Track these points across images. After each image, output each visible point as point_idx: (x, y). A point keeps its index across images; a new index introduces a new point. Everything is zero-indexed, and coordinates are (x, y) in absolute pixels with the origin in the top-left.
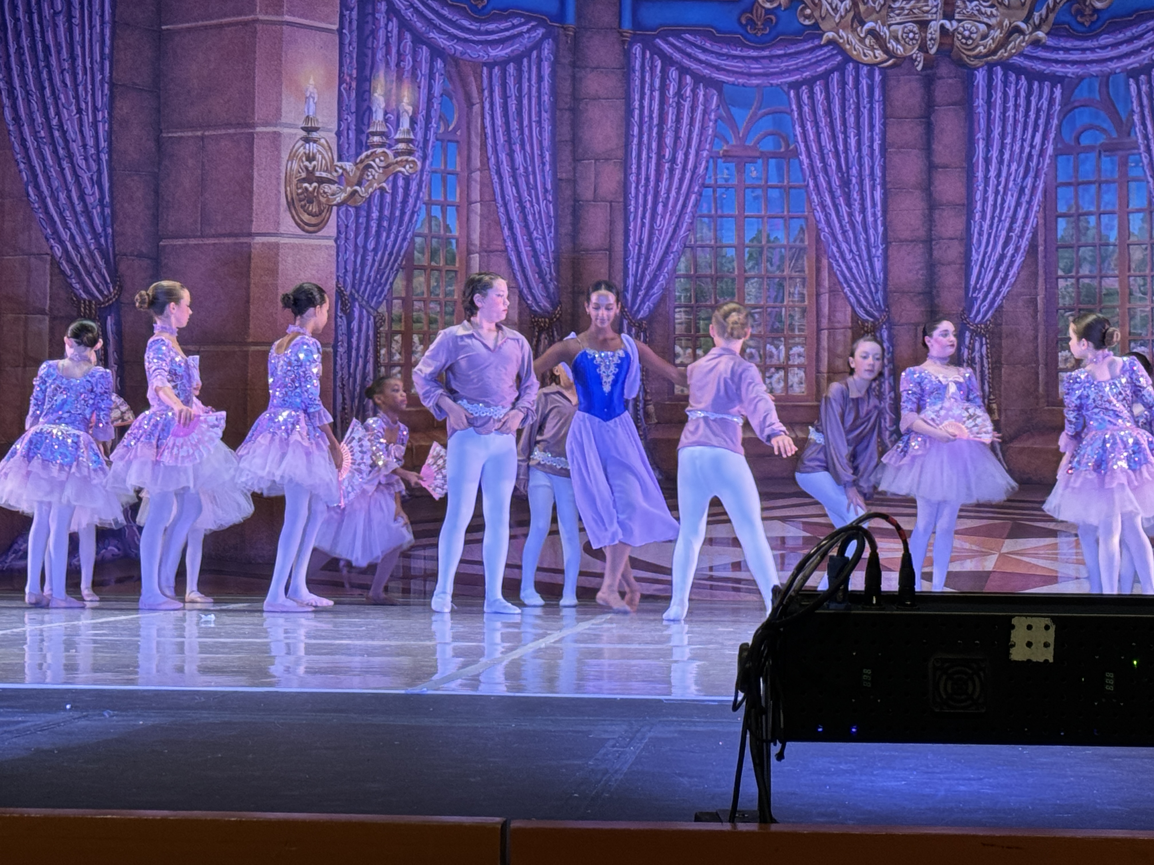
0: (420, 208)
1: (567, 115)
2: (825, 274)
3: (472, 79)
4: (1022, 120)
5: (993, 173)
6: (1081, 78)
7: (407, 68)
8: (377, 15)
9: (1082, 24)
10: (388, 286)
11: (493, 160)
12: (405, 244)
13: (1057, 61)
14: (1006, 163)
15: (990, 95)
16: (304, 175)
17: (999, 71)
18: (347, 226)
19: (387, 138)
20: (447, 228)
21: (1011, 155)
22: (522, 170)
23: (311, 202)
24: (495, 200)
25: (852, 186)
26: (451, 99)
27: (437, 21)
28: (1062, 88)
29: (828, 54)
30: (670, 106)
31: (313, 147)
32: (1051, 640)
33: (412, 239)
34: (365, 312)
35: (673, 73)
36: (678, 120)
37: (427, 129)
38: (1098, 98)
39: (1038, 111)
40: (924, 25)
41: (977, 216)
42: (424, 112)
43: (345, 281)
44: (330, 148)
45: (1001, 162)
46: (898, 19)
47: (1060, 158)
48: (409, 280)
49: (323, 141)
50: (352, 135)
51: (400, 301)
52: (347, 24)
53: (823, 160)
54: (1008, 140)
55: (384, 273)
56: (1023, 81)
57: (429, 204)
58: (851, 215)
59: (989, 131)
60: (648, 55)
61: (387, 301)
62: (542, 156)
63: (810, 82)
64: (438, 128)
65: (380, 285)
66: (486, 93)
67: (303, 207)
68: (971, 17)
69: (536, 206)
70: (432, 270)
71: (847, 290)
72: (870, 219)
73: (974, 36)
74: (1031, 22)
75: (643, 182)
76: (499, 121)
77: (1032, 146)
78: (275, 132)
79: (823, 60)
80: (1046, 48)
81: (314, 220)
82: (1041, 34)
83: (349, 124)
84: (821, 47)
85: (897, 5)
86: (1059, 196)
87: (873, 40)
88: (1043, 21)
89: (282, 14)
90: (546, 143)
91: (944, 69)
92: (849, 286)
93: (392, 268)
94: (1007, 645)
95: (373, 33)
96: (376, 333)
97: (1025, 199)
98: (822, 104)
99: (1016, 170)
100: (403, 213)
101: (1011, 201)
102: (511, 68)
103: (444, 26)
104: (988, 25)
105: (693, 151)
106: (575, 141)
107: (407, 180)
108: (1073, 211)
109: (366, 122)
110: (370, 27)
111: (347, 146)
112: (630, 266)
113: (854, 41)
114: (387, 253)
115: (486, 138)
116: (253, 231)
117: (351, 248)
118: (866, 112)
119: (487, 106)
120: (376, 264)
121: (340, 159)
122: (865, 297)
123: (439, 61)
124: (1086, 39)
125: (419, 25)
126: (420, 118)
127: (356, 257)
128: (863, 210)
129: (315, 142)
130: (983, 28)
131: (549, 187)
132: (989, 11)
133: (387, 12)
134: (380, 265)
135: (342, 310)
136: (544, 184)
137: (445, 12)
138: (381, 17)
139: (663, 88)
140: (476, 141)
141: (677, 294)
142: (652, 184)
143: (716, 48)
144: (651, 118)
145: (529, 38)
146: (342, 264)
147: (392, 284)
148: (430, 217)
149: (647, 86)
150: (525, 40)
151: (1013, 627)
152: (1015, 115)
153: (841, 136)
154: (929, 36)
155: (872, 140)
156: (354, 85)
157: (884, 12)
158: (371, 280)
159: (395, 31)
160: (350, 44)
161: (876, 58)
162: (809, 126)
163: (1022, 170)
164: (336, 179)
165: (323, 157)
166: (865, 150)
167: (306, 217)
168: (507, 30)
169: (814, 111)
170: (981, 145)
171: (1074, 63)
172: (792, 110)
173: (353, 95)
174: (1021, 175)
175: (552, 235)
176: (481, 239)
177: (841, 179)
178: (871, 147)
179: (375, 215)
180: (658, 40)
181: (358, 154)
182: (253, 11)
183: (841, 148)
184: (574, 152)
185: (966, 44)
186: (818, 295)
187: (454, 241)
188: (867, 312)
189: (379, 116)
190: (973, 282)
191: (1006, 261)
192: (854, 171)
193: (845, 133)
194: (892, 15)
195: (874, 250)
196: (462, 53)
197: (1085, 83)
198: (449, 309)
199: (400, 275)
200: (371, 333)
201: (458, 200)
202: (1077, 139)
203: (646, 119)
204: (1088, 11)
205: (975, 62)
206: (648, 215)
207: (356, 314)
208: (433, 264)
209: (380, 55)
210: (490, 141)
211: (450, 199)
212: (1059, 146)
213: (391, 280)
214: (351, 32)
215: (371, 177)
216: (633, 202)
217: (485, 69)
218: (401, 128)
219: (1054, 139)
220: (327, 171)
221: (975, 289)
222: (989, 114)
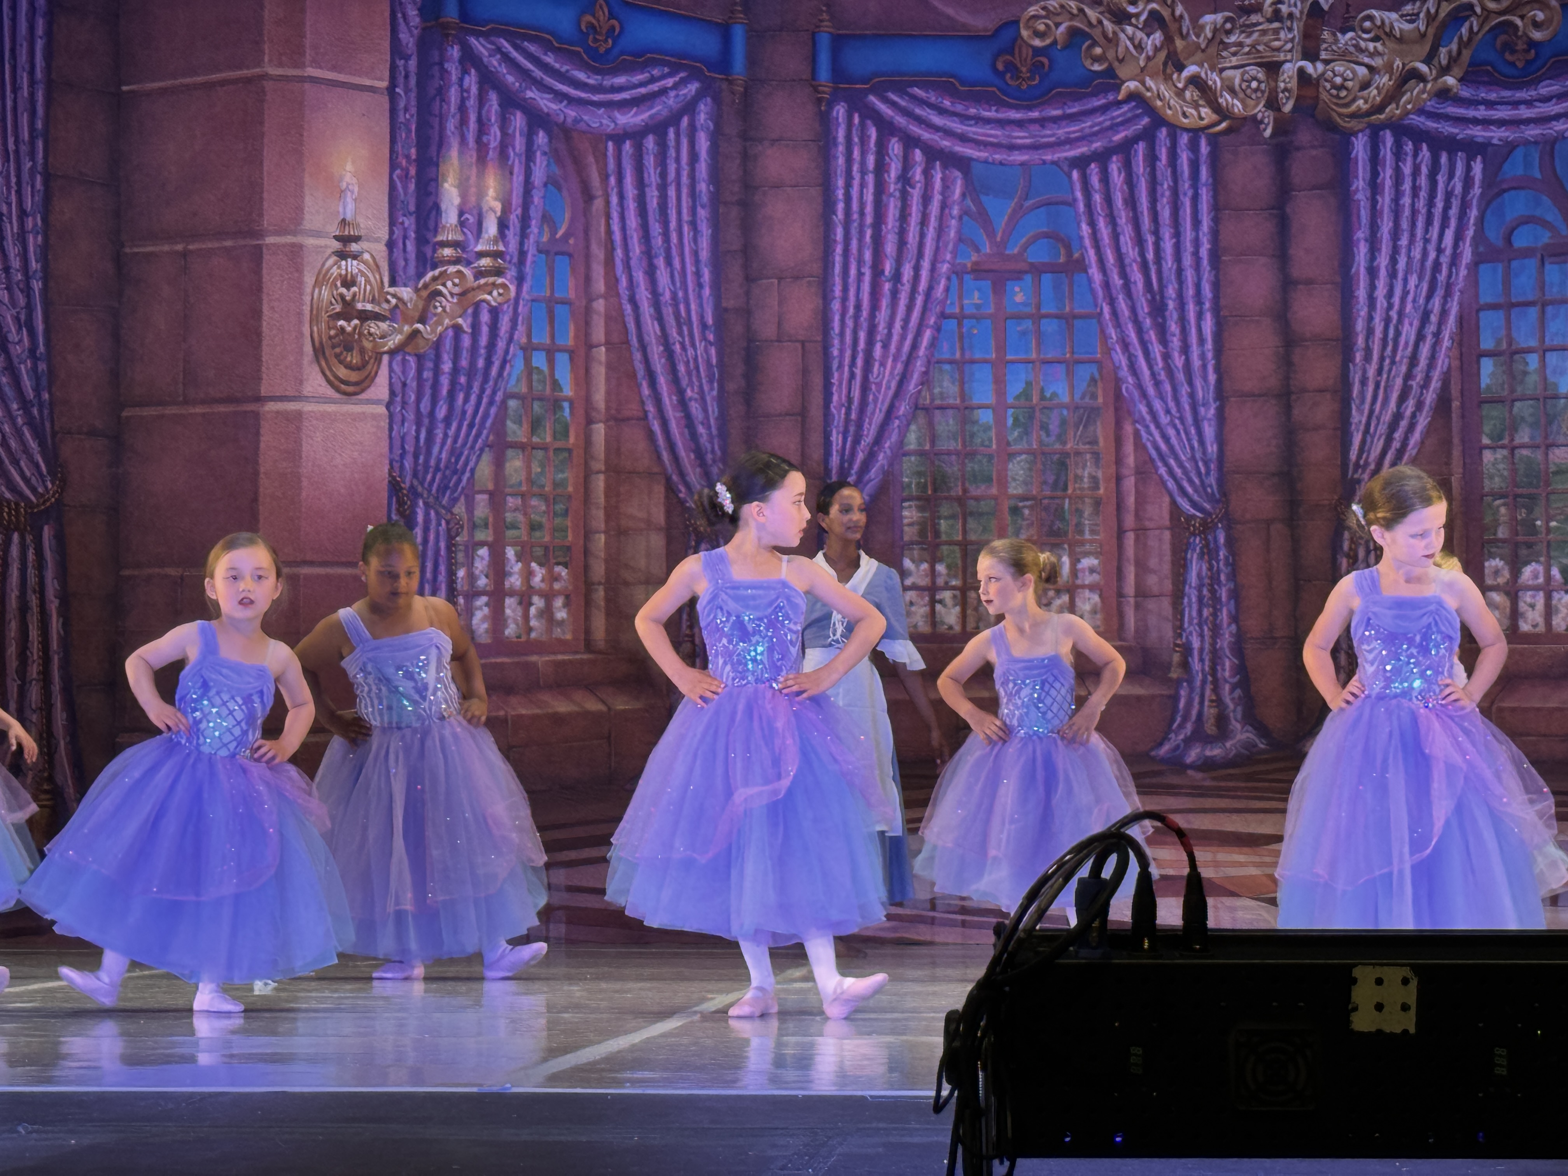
0: (514, 355)
1: (734, 212)
2: (1129, 448)
3: (591, 159)
4: (1424, 211)
5: (1381, 292)
6: (1511, 147)
7: (493, 145)
8: (446, 65)
9: (1513, 64)
10: (467, 475)
11: (624, 282)
12: (493, 410)
13: (1476, 121)
14: (1400, 275)
15: (1375, 174)
16: (338, 308)
17: (1388, 138)
18: (404, 385)
19: (464, 249)
20: (556, 385)
21: (1409, 263)
22: (667, 295)
23: (349, 348)
24: (627, 342)
25: (1167, 313)
26: (559, 188)
27: (538, 73)
28: (1484, 162)
29: (1129, 115)
30: (891, 195)
31: (352, 266)
32: (1412, 1001)
33: (504, 402)
34: (432, 513)
35: (895, 147)
36: (904, 217)
37: (524, 235)
38: (1538, 175)
39: (1449, 195)
40: (1273, 68)
41: (1359, 357)
42: (519, 211)
43: (402, 467)
44: (377, 266)
45: (1393, 275)
46: (1234, 61)
47: (1482, 267)
48: (499, 463)
49: (366, 256)
50: (410, 246)
51: (485, 497)
52: (401, 80)
53: (1124, 275)
54: (1404, 242)
55: (461, 454)
56: (1425, 152)
57: (528, 349)
58: (1166, 357)
59: (1374, 227)
60: (856, 120)
61: (467, 496)
62: (698, 274)
63: (1102, 158)
64: (540, 233)
65: (455, 472)
66: (613, 180)
67: (337, 356)
68: (1344, 56)
69: (691, 352)
70: (533, 448)
71: (1163, 471)
72: (1196, 363)
73: (1350, 84)
74: (1435, 62)
75: (851, 311)
76: (633, 222)
77: (1440, 251)
78: (293, 245)
79: (1122, 123)
80: (1459, 101)
81: (354, 376)
82: (1450, 81)
83: (405, 230)
84: (1118, 104)
85: (1233, 39)
86: (1482, 324)
87: (1196, 93)
88: (1453, 60)
89: (303, 66)
90: (704, 255)
91: (1304, 136)
92: (1166, 464)
93: (472, 448)
94: (1346, 1008)
95: (442, 93)
96: (451, 546)
97: (1431, 328)
98: (1122, 191)
99: (1417, 287)
100: (489, 363)
101: (1409, 332)
102: (650, 143)
103: (549, 80)
104: (1370, 68)
105: (926, 264)
106: (748, 251)
107: (495, 312)
108: (1504, 346)
109: (431, 224)
110: (436, 83)
111: (402, 263)
112: (833, 438)
113: (1167, 93)
114: (466, 423)
115: (613, 249)
116: (263, 394)
117: (411, 416)
118: (1187, 202)
119: (614, 200)
120: (449, 441)
121: (393, 283)
122: (1190, 481)
123: (541, 134)
124: (1518, 87)
125: (510, 79)
126: (514, 219)
127: (418, 432)
128: (1185, 349)
129: (355, 257)
130: (1362, 71)
131: (710, 321)
132: (1371, 46)
133: (461, 61)
134: (455, 441)
135: (398, 510)
136: (702, 318)
137: (550, 59)
138: (453, 70)
139: (881, 168)
140: (598, 253)
141: (906, 480)
142: (865, 313)
143: (959, 108)
144: (862, 214)
145: (677, 96)
146: (397, 443)
147: (473, 471)
148: (530, 370)
149: (856, 168)
150: (672, 101)
151: (1354, 981)
152: (1413, 205)
153: (1150, 239)
154: (1282, 85)
155: (1197, 243)
156: (413, 171)
157: (1212, 50)
158: (442, 465)
159: (474, 90)
160: (406, 110)
161: (1201, 119)
162: (1101, 223)
163: (1425, 286)
164: (387, 314)
165: (368, 281)
166: (1188, 260)
167: (342, 372)
168: (642, 84)
169: (1108, 200)
170: (1362, 250)
171: (1501, 123)
172: (1075, 200)
173: (412, 186)
174: (1424, 294)
175: (715, 393)
176: (607, 402)
177: (1152, 302)
178: (1196, 254)
179: (447, 366)
180: (872, 98)
181: (420, 275)
182: (259, 63)
183: (1150, 256)
184: (746, 266)
185: (1338, 97)
186: (1119, 479)
187: (566, 405)
188: (1194, 504)
189: (450, 217)
190: (1353, 455)
191: (1404, 424)
192: (1171, 291)
193: (1156, 233)
194: (1224, 54)
195: (1202, 410)
196: (576, 121)
197: (1519, 153)
198: (559, 507)
199: (487, 458)
200: (442, 545)
201: (570, 342)
202: (1508, 240)
203: (855, 216)
204: (1521, 46)
205: (1353, 124)
206: (859, 362)
207: (420, 518)
208: (535, 439)
209: (451, 125)
210: (619, 253)
211: (560, 342)
212: (1481, 249)
213: (471, 464)
214: (407, 91)
215: (440, 309)
216: (836, 342)
217: (610, 144)
218: (485, 236)
219: (1474, 238)
220: (373, 301)
221: (1357, 466)
222: (1374, 203)
